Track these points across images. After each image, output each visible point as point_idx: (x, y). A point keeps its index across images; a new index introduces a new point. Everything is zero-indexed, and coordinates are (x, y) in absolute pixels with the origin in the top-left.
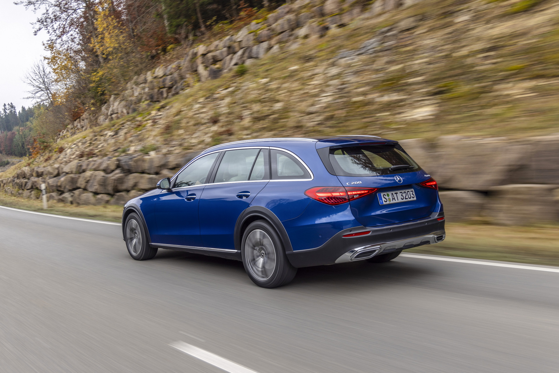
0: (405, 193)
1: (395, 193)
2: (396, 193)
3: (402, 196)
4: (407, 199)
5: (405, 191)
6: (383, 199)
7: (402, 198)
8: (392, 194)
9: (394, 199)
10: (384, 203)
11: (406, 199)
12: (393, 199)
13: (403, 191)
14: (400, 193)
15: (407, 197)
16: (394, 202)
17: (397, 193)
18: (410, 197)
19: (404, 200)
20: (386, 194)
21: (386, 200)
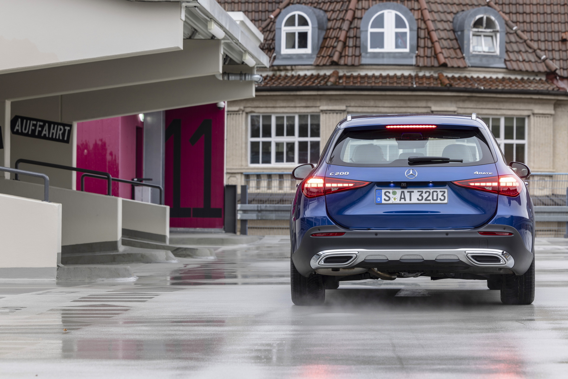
0: (428, 194)
1: (408, 192)
2: (410, 192)
3: (420, 195)
4: (430, 200)
5: (429, 190)
6: (384, 197)
7: (420, 198)
8: (403, 192)
9: (404, 198)
10: (383, 202)
11: (426, 200)
12: (401, 198)
13: (424, 190)
14: (418, 192)
15: (430, 198)
16: (403, 201)
17: (413, 192)
18: (435, 198)
19: (423, 201)
20: (391, 191)
21: (387, 199)
